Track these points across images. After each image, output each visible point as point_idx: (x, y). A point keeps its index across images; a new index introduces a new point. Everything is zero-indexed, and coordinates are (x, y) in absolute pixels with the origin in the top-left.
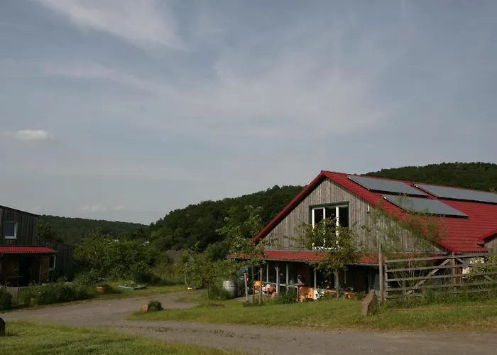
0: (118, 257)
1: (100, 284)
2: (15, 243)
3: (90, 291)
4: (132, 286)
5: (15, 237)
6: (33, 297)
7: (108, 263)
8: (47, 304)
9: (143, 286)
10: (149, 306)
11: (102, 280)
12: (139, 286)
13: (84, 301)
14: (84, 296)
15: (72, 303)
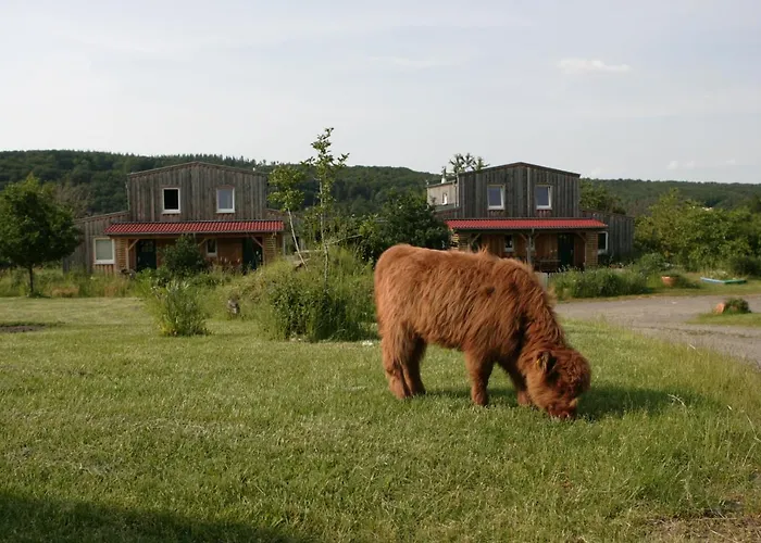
0: (699, 234)
1: (667, 273)
2: (551, 214)
3: (652, 283)
4: (722, 278)
5: (549, 207)
6: (567, 287)
7: (683, 242)
8: (586, 297)
9: (742, 279)
10: (727, 307)
11: (670, 268)
12: (734, 279)
13: (640, 297)
14: (638, 290)
15: (621, 297)
